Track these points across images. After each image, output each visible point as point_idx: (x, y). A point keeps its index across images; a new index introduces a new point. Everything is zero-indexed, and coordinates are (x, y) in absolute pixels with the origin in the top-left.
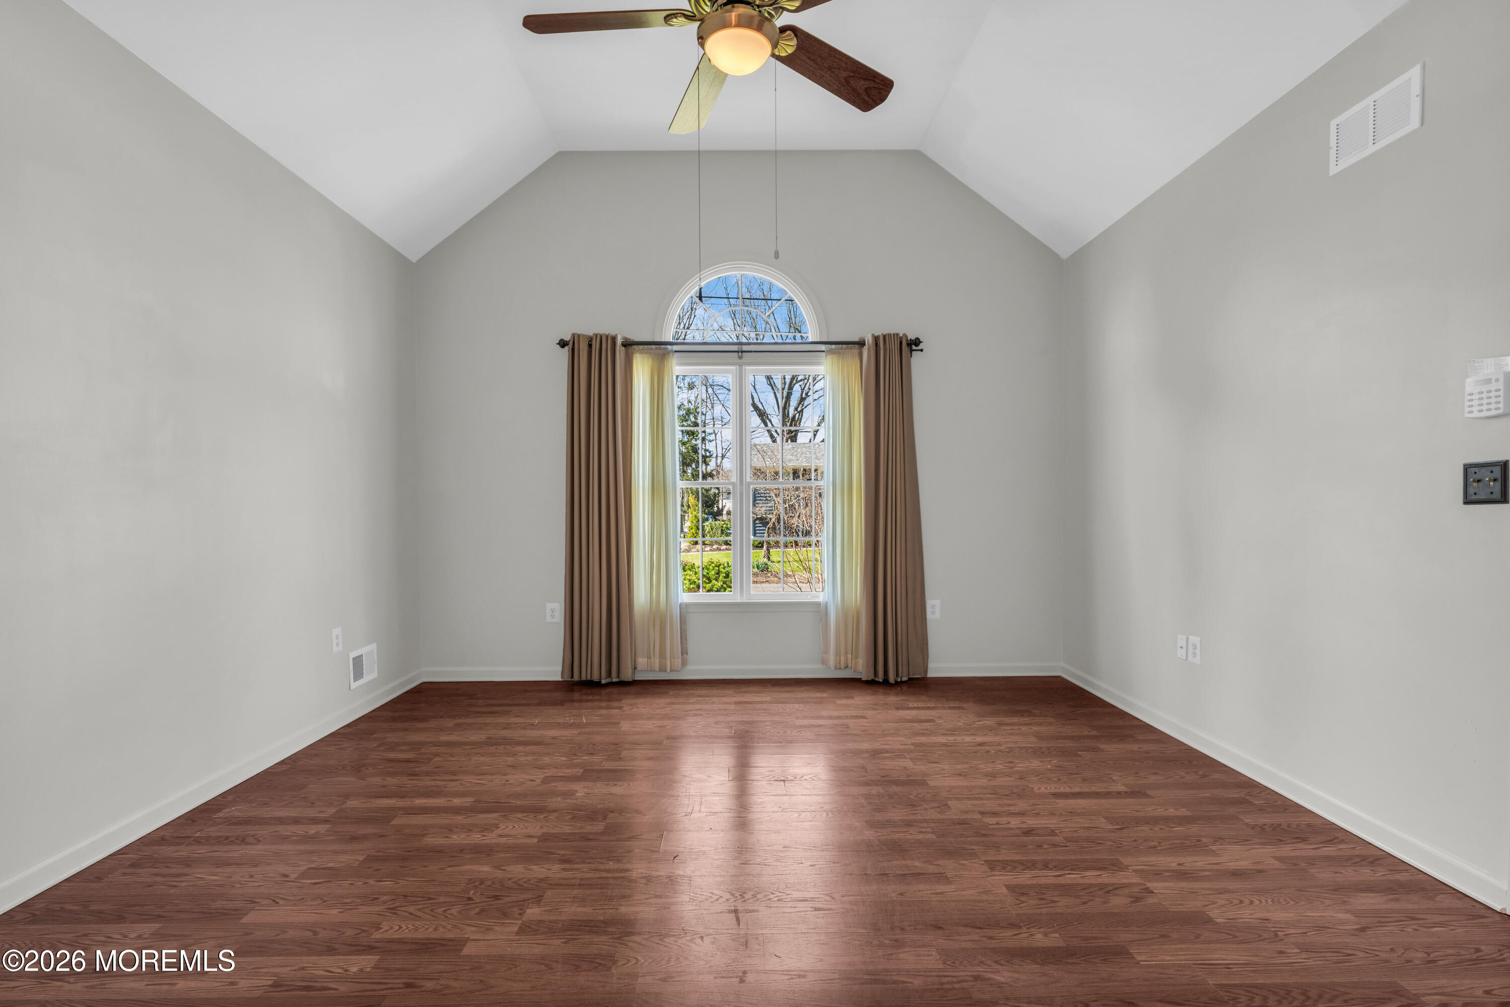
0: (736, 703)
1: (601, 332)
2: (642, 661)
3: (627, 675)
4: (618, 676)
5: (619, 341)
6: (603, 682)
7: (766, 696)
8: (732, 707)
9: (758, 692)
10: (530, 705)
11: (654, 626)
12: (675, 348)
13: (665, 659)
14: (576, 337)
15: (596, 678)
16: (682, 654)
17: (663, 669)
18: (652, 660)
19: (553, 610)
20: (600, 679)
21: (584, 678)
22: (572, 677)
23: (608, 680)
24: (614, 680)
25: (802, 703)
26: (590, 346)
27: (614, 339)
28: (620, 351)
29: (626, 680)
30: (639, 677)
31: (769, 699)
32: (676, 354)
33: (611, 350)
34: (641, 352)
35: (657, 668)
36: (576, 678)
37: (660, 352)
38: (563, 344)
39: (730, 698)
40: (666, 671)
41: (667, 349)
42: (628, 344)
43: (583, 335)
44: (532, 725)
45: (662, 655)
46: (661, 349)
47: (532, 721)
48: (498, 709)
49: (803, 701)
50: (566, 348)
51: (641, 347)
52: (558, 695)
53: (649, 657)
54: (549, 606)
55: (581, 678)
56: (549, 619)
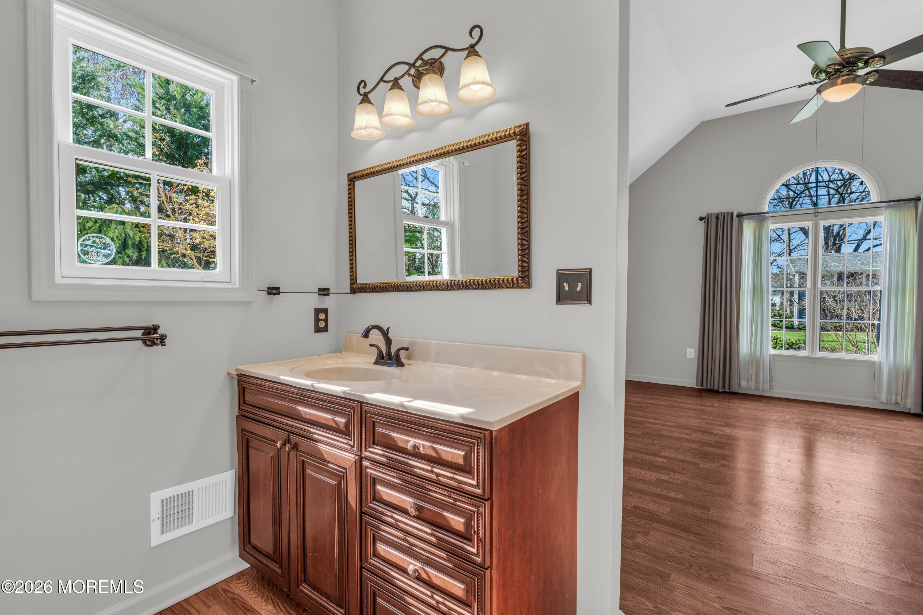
0: (809, 411)
1: (724, 211)
2: (744, 383)
3: (735, 389)
4: (729, 388)
5: (735, 214)
6: (720, 390)
7: (832, 412)
8: (808, 413)
9: (825, 409)
10: (683, 395)
11: (752, 365)
12: (770, 215)
13: (759, 383)
14: (709, 216)
15: (716, 388)
16: (770, 382)
17: (757, 389)
18: (750, 383)
19: (690, 352)
20: (719, 389)
21: (709, 387)
22: (702, 386)
23: (723, 390)
24: (727, 391)
25: (860, 418)
26: (717, 219)
27: (732, 214)
28: (735, 219)
29: (734, 391)
30: (741, 391)
31: (833, 412)
32: (770, 218)
33: (730, 219)
34: (748, 219)
35: (754, 388)
36: (704, 387)
37: (760, 218)
38: (701, 219)
39: (805, 409)
40: (759, 389)
41: (765, 216)
42: (740, 216)
43: (714, 214)
44: (689, 403)
45: (757, 381)
46: (761, 216)
47: (688, 401)
48: (669, 395)
49: (859, 417)
50: (704, 221)
51: (748, 216)
52: (695, 393)
53: (748, 381)
54: (689, 350)
55: (707, 387)
56: (688, 356)
